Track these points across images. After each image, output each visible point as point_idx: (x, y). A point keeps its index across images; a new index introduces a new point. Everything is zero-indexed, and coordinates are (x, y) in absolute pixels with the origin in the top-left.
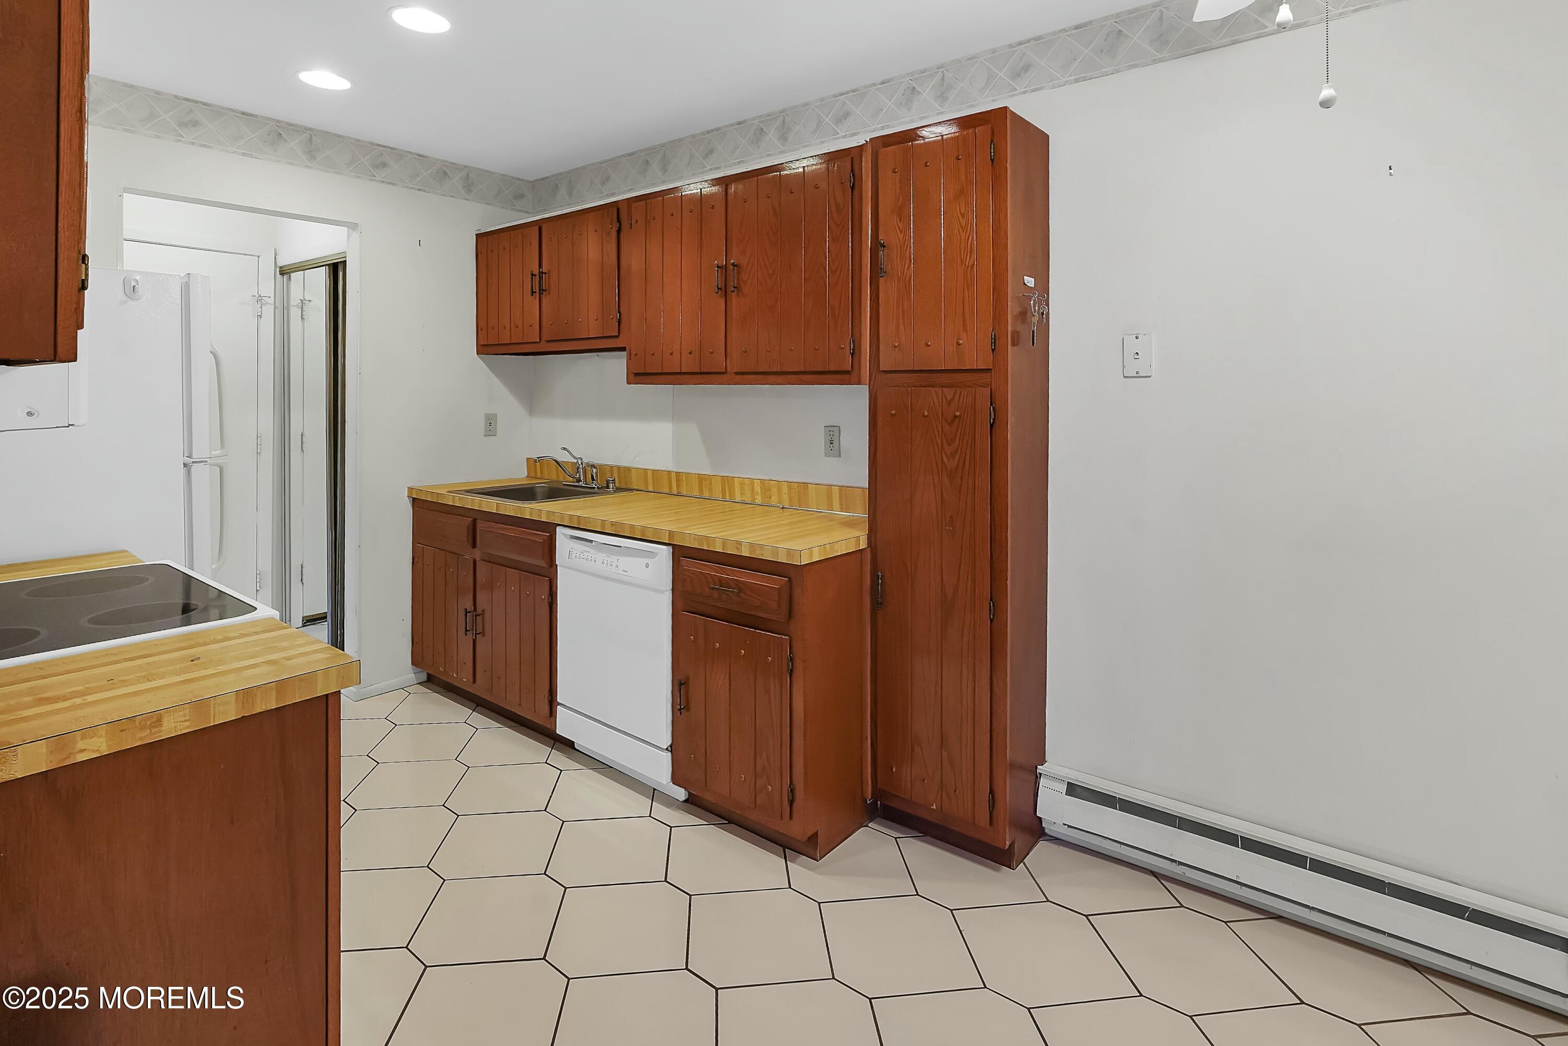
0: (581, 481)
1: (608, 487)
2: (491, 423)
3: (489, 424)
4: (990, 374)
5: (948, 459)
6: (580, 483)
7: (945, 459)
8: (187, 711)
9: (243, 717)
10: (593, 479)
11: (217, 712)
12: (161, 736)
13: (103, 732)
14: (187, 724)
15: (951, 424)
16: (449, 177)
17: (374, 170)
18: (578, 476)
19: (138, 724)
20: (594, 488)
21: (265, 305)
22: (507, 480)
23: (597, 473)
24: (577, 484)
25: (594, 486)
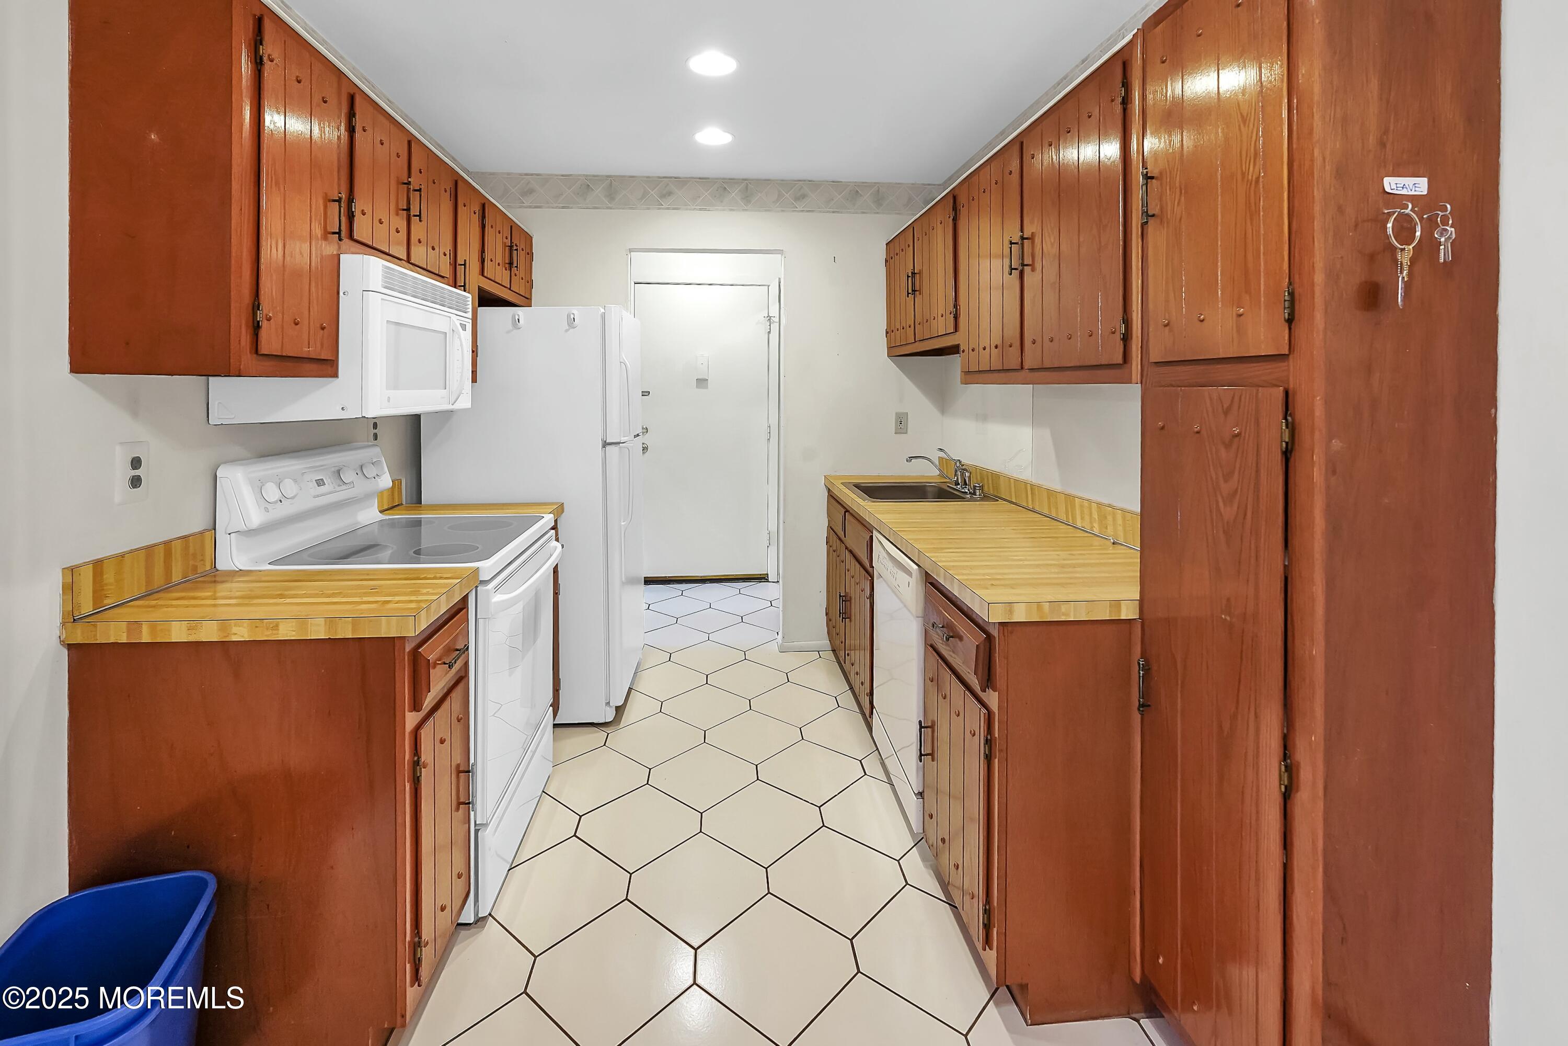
0: (959, 484)
1: (974, 494)
2: (901, 423)
3: (899, 423)
4: (1286, 364)
5: (1225, 505)
6: (958, 487)
7: (1221, 504)
8: (294, 624)
9: (329, 638)
10: (965, 484)
11: (312, 630)
12: (278, 637)
13: (245, 625)
14: (294, 633)
15: (1228, 446)
16: (861, 195)
17: (796, 203)
18: (955, 479)
19: (265, 625)
20: (967, 492)
21: (773, 323)
22: (917, 477)
23: (970, 477)
24: (955, 487)
25: (967, 491)
